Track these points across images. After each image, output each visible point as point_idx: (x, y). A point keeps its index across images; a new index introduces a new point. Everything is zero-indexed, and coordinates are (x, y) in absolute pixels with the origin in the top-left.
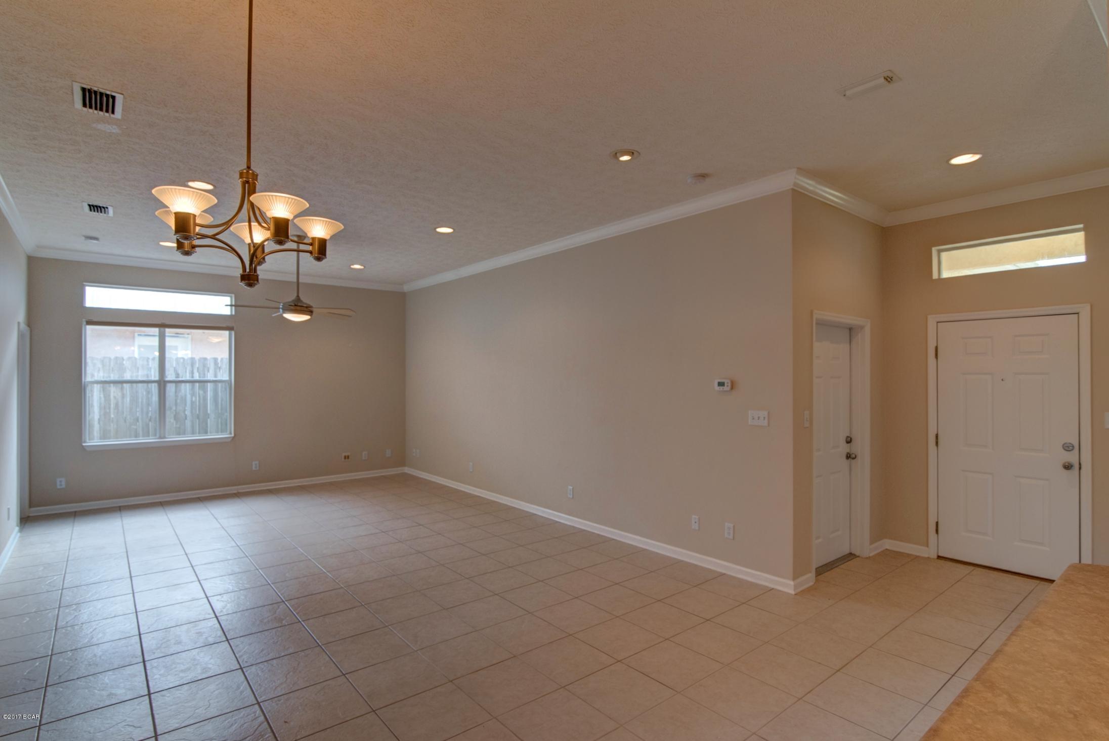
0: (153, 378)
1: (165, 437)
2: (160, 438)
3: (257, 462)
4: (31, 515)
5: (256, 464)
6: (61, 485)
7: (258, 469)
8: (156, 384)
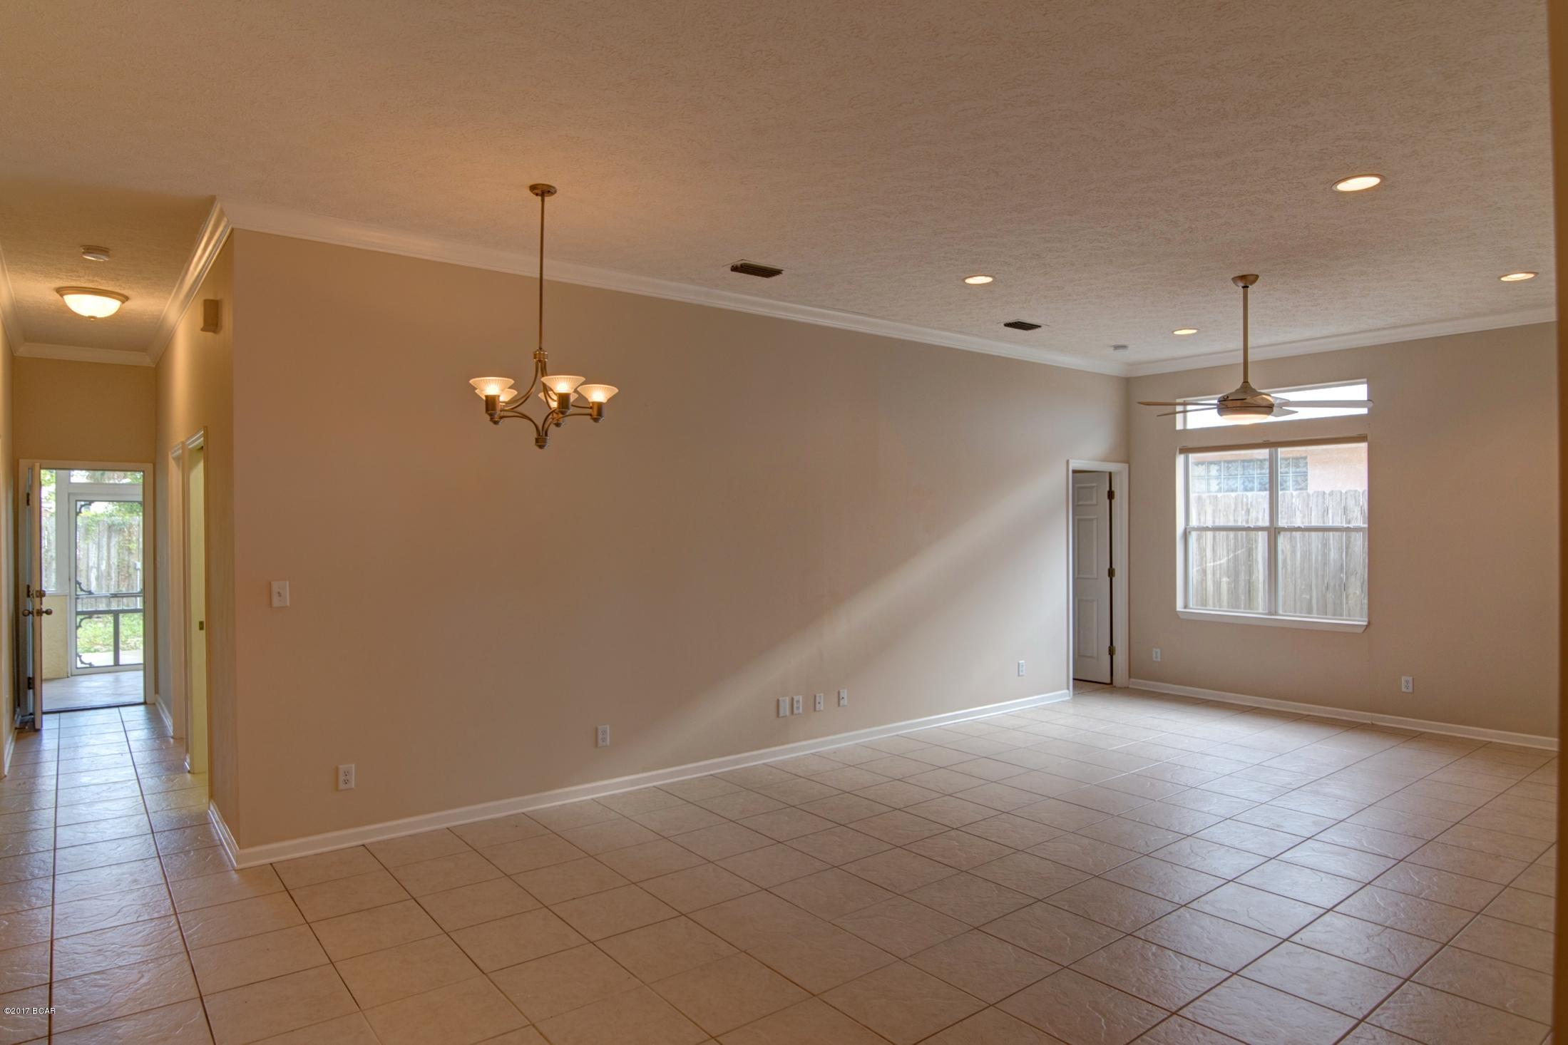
0: (1260, 524)
1: (1276, 613)
2: (1270, 613)
3: (1410, 679)
4: (1130, 686)
5: (1407, 682)
6: (1156, 658)
7: (1410, 690)
8: (1265, 533)
